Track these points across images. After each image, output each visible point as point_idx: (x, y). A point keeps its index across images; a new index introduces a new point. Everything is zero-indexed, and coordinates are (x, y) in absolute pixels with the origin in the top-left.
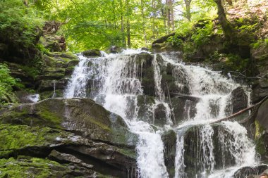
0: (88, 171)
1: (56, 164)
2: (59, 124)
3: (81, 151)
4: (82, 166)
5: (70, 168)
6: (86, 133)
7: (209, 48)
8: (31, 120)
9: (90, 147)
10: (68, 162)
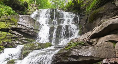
0: (21, 37)
1: (10, 34)
2: (16, 22)
3: (21, 31)
4: (19, 35)
5: (14, 35)
6: (25, 26)
7: (70, 9)
8: (8, 21)
9: (25, 29)
10: (14, 34)
